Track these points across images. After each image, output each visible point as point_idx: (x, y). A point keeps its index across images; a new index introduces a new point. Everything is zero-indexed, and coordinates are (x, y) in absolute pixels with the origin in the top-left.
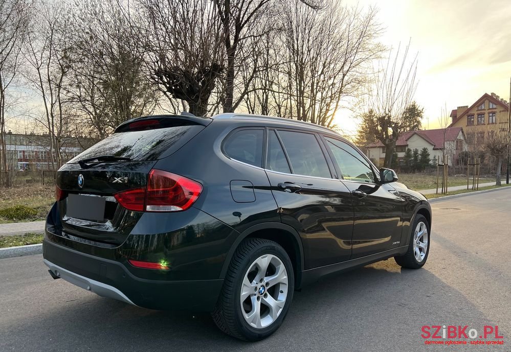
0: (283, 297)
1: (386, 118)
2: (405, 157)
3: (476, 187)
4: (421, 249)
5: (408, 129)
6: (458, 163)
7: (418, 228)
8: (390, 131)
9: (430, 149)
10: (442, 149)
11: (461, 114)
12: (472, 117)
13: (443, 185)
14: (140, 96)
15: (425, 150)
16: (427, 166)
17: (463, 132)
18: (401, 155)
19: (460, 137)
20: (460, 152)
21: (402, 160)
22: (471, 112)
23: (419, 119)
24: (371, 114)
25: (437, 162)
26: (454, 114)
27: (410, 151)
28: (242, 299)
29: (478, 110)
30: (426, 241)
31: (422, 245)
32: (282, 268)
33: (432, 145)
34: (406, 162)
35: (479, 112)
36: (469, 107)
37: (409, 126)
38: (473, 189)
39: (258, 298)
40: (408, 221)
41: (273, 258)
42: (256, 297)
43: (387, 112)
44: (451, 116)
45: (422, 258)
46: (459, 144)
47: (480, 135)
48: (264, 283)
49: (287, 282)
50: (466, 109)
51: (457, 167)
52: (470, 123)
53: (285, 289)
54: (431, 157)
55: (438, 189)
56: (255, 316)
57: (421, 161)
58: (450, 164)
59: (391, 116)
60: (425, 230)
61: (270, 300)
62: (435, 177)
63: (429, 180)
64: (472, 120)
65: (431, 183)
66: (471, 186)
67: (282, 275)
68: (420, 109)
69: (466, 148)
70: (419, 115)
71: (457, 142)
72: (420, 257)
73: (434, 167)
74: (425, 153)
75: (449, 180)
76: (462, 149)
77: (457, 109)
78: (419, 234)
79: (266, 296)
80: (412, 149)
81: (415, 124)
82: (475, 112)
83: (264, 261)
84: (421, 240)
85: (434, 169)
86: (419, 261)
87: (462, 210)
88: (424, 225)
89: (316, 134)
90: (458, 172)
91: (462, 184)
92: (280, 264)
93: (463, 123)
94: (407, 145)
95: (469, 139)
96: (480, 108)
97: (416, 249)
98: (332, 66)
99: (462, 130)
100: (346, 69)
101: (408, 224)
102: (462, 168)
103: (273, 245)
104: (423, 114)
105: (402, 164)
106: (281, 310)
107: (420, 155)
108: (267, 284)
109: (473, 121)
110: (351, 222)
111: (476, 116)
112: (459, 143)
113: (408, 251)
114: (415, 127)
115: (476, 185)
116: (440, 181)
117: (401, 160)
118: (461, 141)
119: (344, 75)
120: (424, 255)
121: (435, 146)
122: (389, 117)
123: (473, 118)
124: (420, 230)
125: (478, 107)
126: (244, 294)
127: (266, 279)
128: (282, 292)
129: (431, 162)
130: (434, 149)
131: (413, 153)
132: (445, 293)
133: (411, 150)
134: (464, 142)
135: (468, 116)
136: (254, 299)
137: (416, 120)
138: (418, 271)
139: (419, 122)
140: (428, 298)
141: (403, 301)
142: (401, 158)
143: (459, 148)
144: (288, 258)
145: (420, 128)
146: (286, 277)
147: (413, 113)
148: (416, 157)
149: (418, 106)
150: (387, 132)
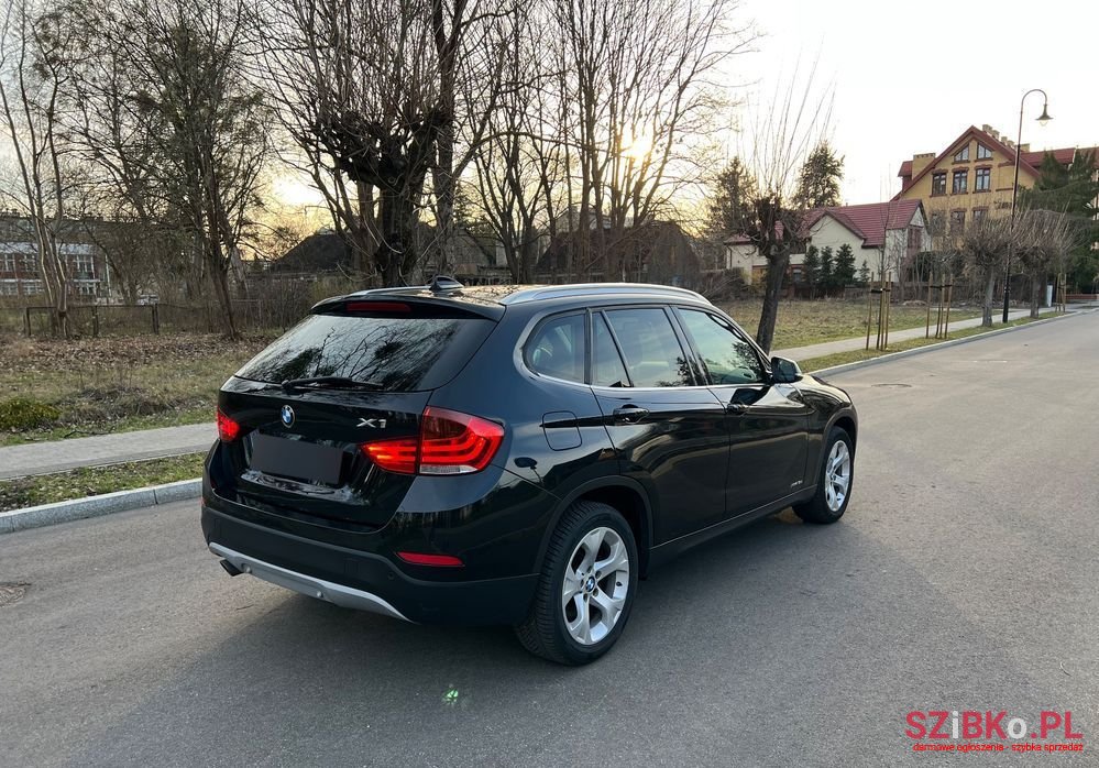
0: (620, 593)
1: (772, 202)
2: (806, 264)
3: (944, 330)
4: (837, 488)
5: (812, 201)
6: (910, 279)
7: (834, 452)
8: (779, 227)
9: (855, 245)
10: (881, 247)
11: (921, 170)
12: (943, 177)
13: (882, 327)
14: (227, 127)
15: (845, 249)
16: (850, 282)
17: (922, 212)
18: (797, 259)
19: (917, 220)
20: (914, 252)
21: (799, 271)
22: (941, 167)
23: (834, 179)
24: (735, 168)
25: (869, 275)
26: (906, 173)
27: (813, 250)
28: (565, 603)
29: (955, 162)
30: (846, 474)
31: (839, 481)
32: (619, 547)
33: (860, 238)
34: (806, 276)
35: (957, 166)
36: (937, 156)
37: (814, 195)
38: (938, 337)
39: (585, 597)
40: (820, 431)
41: (607, 532)
42: (582, 595)
43: (774, 190)
44: (899, 175)
45: (840, 504)
46: (913, 236)
47: (956, 215)
48: (592, 573)
49: (628, 570)
50: (931, 160)
51: (908, 284)
52: (938, 190)
53: (624, 579)
54: (857, 265)
55: (871, 337)
56: (583, 626)
57: (838, 271)
58: (894, 278)
59: (780, 198)
60: (845, 454)
61: (602, 599)
62: (865, 307)
63: (852, 314)
64: (943, 183)
65: (856, 322)
66: (933, 330)
67: (619, 558)
68: (837, 157)
69: (927, 245)
70: (833, 171)
71: (910, 232)
72: (835, 501)
73: (863, 285)
74: (845, 256)
75: (893, 313)
76: (919, 247)
77: (912, 159)
78: (835, 462)
79: (596, 592)
80: (819, 247)
81: (827, 190)
82: (948, 166)
83: (593, 539)
84: (839, 472)
85: (862, 290)
86: (835, 510)
87: (914, 387)
88: (845, 446)
89: (667, 309)
90: (910, 297)
91: (917, 324)
92: (617, 540)
93: (924, 190)
94: (810, 239)
95: (934, 225)
96: (958, 158)
97: (830, 490)
98: (654, 67)
99: (921, 205)
100: (685, 73)
101: (819, 437)
102: (917, 288)
103: (608, 511)
104: (842, 170)
105: (797, 279)
106: (619, 612)
107: (836, 260)
108: (598, 573)
109: (944, 186)
110: (726, 448)
111: (950, 175)
112: (915, 233)
113: (816, 494)
114: (825, 196)
115: (944, 325)
116: (874, 319)
117: (796, 271)
118: (918, 229)
119: (682, 89)
120: (843, 498)
121: (865, 240)
122: (778, 201)
123: (945, 179)
124: (839, 454)
125: (955, 155)
126: (567, 592)
127: (598, 566)
128: (619, 584)
129: (857, 275)
130: (863, 247)
131: (820, 255)
132: (876, 569)
133: (816, 250)
134: (924, 231)
135: (935, 175)
136: (579, 599)
137: (828, 182)
138: (833, 527)
139: (834, 187)
140: (848, 579)
141: (809, 587)
142: (797, 266)
143: (914, 244)
144: (629, 530)
145: (837, 200)
146: (626, 561)
147: (821, 167)
148: (827, 265)
149: (832, 152)
150: (772, 233)
